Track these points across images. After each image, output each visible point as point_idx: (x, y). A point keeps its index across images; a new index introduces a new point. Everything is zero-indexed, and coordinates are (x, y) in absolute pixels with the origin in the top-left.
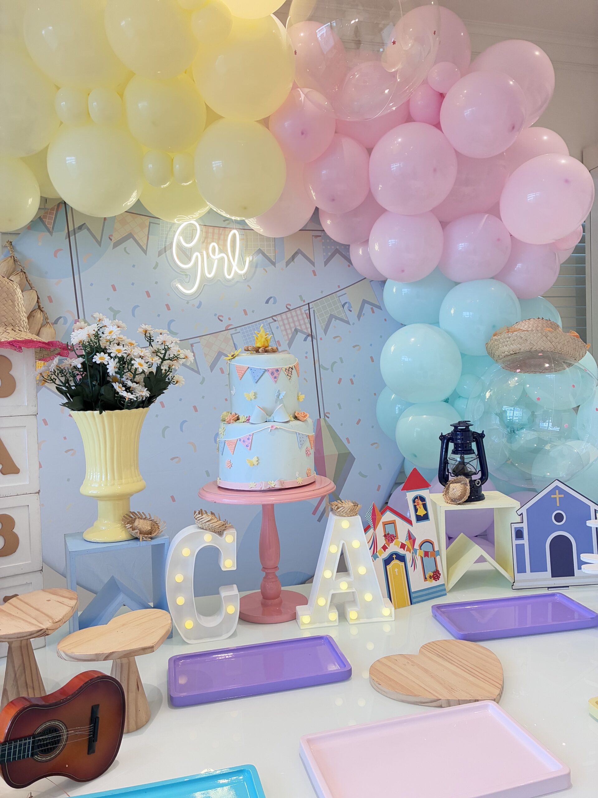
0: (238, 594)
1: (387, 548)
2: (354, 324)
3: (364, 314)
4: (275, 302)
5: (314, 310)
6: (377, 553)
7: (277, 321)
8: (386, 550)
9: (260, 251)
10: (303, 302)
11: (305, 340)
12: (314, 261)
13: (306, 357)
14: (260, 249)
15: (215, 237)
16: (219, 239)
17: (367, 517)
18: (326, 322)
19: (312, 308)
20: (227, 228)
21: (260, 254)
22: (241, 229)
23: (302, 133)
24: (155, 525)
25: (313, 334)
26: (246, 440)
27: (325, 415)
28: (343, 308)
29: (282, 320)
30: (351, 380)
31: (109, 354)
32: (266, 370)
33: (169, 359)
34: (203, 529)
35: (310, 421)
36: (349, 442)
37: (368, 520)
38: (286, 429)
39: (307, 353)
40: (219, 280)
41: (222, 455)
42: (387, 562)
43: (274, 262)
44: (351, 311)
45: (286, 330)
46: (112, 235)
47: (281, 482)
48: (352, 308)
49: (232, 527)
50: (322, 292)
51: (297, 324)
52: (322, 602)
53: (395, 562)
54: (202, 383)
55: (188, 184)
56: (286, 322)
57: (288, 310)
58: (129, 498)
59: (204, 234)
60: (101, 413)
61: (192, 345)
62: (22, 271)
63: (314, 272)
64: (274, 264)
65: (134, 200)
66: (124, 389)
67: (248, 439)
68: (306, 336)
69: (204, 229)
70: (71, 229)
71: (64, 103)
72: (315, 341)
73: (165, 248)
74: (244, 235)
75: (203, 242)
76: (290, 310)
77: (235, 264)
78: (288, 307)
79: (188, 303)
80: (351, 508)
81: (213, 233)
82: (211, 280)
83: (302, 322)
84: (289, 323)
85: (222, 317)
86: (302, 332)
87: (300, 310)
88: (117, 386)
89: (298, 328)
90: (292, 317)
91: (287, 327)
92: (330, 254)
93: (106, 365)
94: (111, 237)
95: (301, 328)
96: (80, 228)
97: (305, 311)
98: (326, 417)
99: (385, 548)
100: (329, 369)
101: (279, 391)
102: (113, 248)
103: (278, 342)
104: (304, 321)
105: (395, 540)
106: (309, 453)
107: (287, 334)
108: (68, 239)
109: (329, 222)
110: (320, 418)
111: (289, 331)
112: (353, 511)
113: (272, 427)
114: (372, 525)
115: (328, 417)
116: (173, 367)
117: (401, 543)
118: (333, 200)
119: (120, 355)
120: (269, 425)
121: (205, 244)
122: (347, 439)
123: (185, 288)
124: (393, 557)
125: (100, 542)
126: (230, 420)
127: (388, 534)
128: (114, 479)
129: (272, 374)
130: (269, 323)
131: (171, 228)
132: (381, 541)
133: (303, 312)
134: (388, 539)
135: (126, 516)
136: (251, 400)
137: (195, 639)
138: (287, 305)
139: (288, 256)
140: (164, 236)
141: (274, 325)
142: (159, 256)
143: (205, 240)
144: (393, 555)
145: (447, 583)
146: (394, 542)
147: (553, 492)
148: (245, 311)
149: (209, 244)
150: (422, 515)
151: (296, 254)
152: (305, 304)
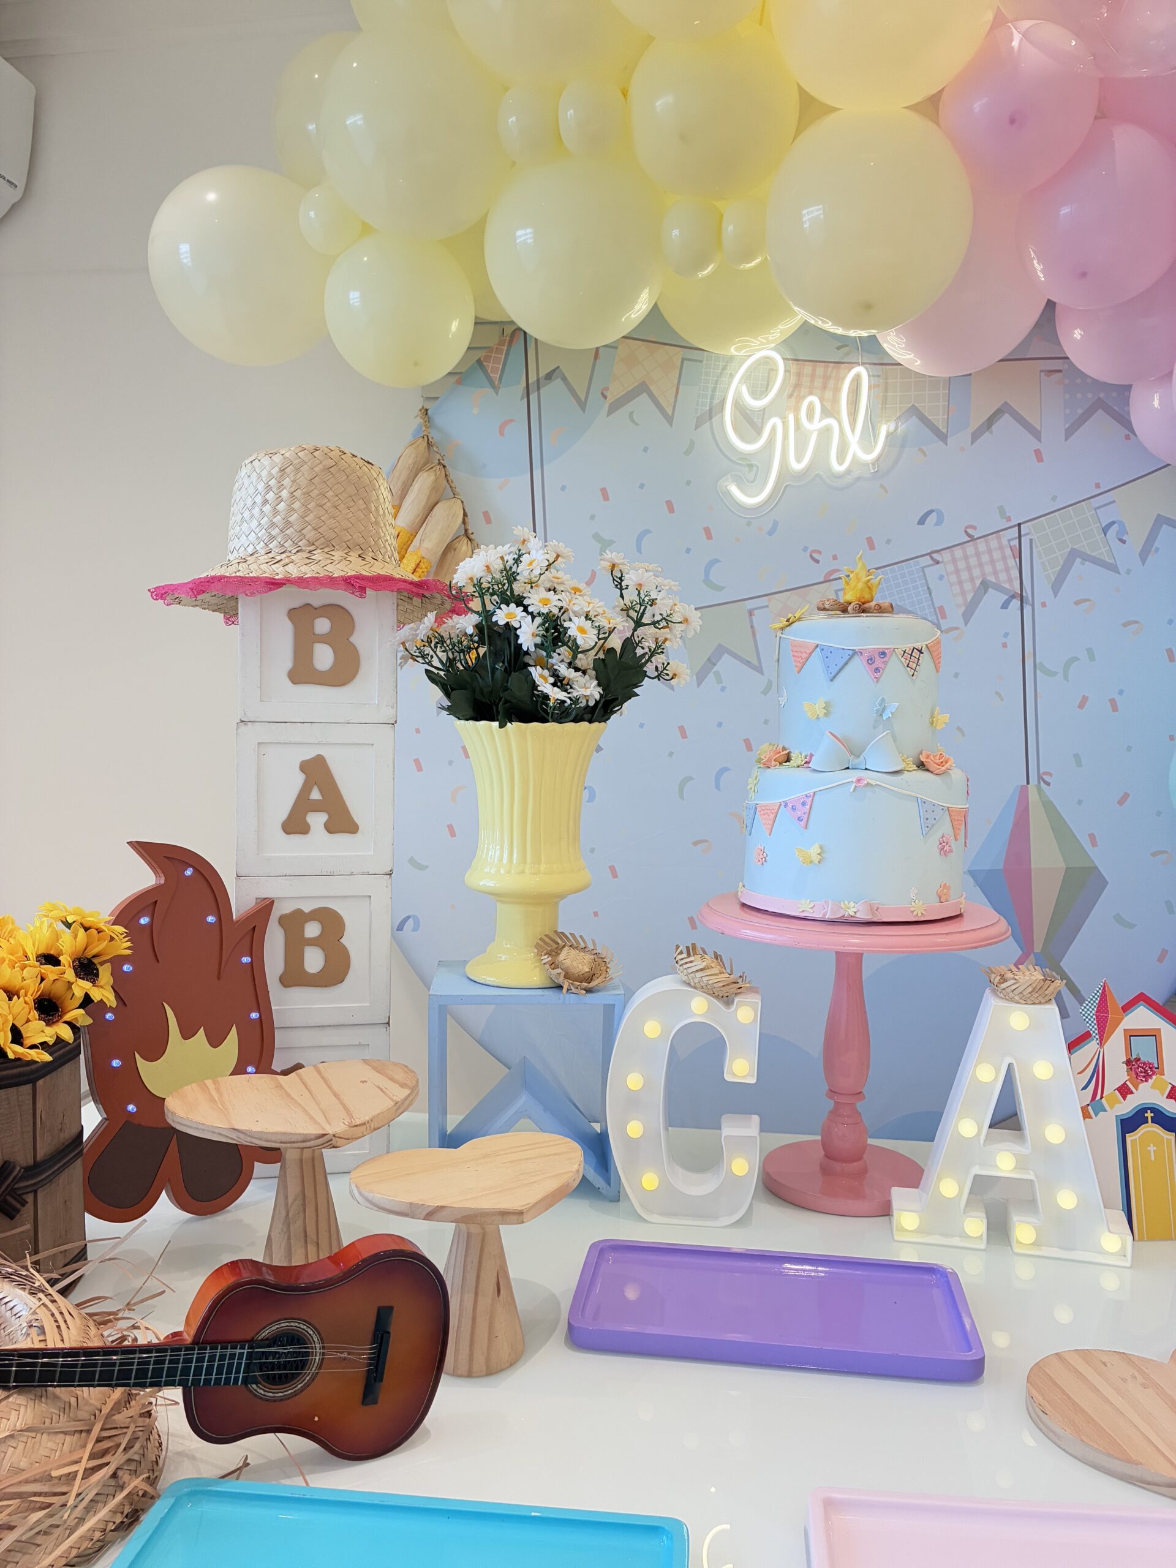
0: (756, 1137)
1: (1132, 1093)
2: (1128, 572)
3: (1157, 550)
4: (939, 522)
5: (1031, 540)
6: (1103, 1099)
7: (942, 562)
8: (1129, 1097)
9: (914, 411)
10: (1005, 520)
11: (1005, 606)
12: (1039, 429)
13: (1005, 645)
14: (913, 405)
15: (816, 384)
16: (824, 387)
17: (1083, 1013)
18: (1059, 568)
19: (1025, 535)
20: (843, 363)
21: (914, 417)
22: (874, 364)
23: (1012, 121)
24: (600, 964)
25: (1024, 594)
26: (799, 806)
27: (1040, 778)
28: (1103, 535)
29: (954, 561)
30: (1113, 702)
31: (526, 609)
32: (855, 653)
33: (654, 624)
34: (689, 984)
35: (957, 775)
36: (1094, 843)
37: (1087, 1020)
38: (893, 788)
39: (1006, 635)
40: (818, 475)
41: (750, 834)
42: (1129, 1125)
43: (943, 433)
44: (1124, 542)
45: (960, 582)
46: (607, 389)
47: (871, 906)
48: (1127, 534)
49: (753, 990)
50: (1054, 498)
51: (988, 569)
52: (949, 1188)
53: (1150, 1129)
54: (765, 692)
55: (753, 264)
56: (961, 565)
57: (969, 539)
58: (557, 903)
59: (793, 380)
60: (501, 726)
61: (751, 613)
62: (440, 463)
63: (1038, 454)
64: (943, 437)
65: (644, 307)
66: (552, 680)
67: (804, 804)
68: (1007, 597)
69: (793, 367)
70: (532, 379)
71: (514, 119)
72: (1027, 609)
73: (711, 410)
74: (879, 376)
75: (790, 396)
76: (972, 539)
78: (970, 531)
79: (749, 524)
80: (1034, 985)
81: (813, 376)
83: (1000, 566)
84: (969, 569)
85: (819, 552)
86: (998, 587)
87: (999, 538)
88: (536, 672)
89: (989, 578)
90: (978, 555)
91: (965, 575)
92: (1080, 411)
93: (516, 629)
94: (605, 393)
95: (997, 578)
96: (549, 376)
97: (1009, 541)
98: (1042, 783)
99: (1124, 1091)
100: (1058, 673)
101: (883, 700)
102: (609, 414)
103: (941, 609)
104: (1006, 564)
105: (1154, 1077)
106: (947, 848)
107: (963, 593)
108: (526, 400)
109: (1077, 334)
110: (1028, 783)
111: (968, 586)
112: (1040, 992)
113: (859, 781)
114: (1095, 1032)
115: (1048, 784)
116: (667, 644)
117: (1170, 1086)
118: (1084, 275)
119: (545, 610)
120: (852, 775)
121: (793, 399)
122: (1092, 837)
124: (1146, 1115)
125: (490, 983)
126: (769, 760)
127: (1138, 1060)
128: (525, 862)
129: (871, 661)
130: (923, 568)
131: (724, 368)
132: (1117, 1074)
133: (1005, 542)
134: (1135, 1071)
135: (545, 938)
136: (818, 718)
137: (661, 1214)
138: (968, 527)
139: (978, 419)
140: (711, 385)
141: (933, 572)
142: (697, 427)
143: (793, 392)
144: (1145, 1110)
146: (1150, 1081)
148: (870, 542)
149: (801, 398)
151: (998, 413)
152: (1010, 524)
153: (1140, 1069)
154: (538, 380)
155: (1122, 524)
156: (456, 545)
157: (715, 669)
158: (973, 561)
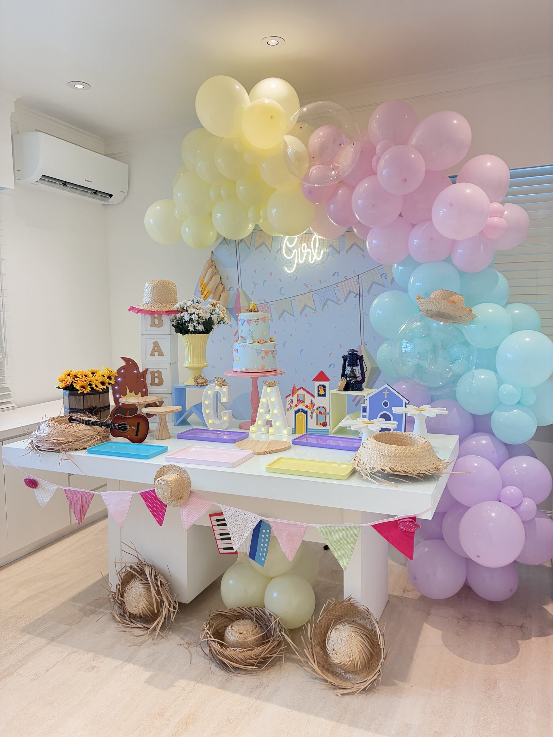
1: (298, 406)
2: (388, 287)
4: (338, 275)
5: (362, 279)
6: (292, 407)
7: (339, 286)
9: (331, 246)
11: (355, 297)
13: (355, 308)
14: (331, 244)
15: (306, 240)
16: (308, 240)
18: (369, 286)
20: (312, 233)
24: (205, 382)
25: (360, 294)
27: (364, 343)
28: (381, 277)
29: (342, 285)
34: (216, 384)
37: (289, 393)
39: (355, 305)
40: (307, 264)
44: (386, 279)
45: (344, 291)
48: (387, 276)
51: (351, 287)
52: (259, 422)
56: (344, 286)
58: (202, 369)
59: (300, 239)
61: (291, 301)
62: (215, 266)
63: (363, 255)
64: (339, 252)
65: (252, 227)
68: (355, 295)
69: (300, 236)
72: (361, 298)
73: (280, 248)
75: (300, 243)
76: (347, 279)
78: (346, 277)
79: (290, 278)
82: (303, 265)
83: (354, 286)
85: (307, 284)
86: (353, 292)
87: (353, 279)
89: (351, 290)
90: (348, 284)
91: (345, 289)
94: (254, 245)
95: (353, 290)
99: (296, 406)
102: (255, 250)
103: (339, 298)
107: (344, 294)
108: (235, 247)
110: (361, 345)
117: (306, 405)
119: (190, 313)
121: (300, 244)
123: (289, 270)
127: (300, 400)
129: (248, 322)
130: (334, 288)
132: (295, 402)
133: (355, 280)
135: (197, 376)
138: (346, 276)
139: (347, 247)
140: (280, 242)
141: (336, 289)
142: (277, 253)
144: (300, 409)
145: (331, 429)
146: (302, 404)
147: (384, 390)
148: (320, 281)
149: (302, 244)
150: (322, 394)
151: (353, 245)
152: (356, 275)
153: (300, 402)
154: (238, 242)
155: (386, 274)
156: (219, 286)
157: (283, 316)
158: (347, 285)
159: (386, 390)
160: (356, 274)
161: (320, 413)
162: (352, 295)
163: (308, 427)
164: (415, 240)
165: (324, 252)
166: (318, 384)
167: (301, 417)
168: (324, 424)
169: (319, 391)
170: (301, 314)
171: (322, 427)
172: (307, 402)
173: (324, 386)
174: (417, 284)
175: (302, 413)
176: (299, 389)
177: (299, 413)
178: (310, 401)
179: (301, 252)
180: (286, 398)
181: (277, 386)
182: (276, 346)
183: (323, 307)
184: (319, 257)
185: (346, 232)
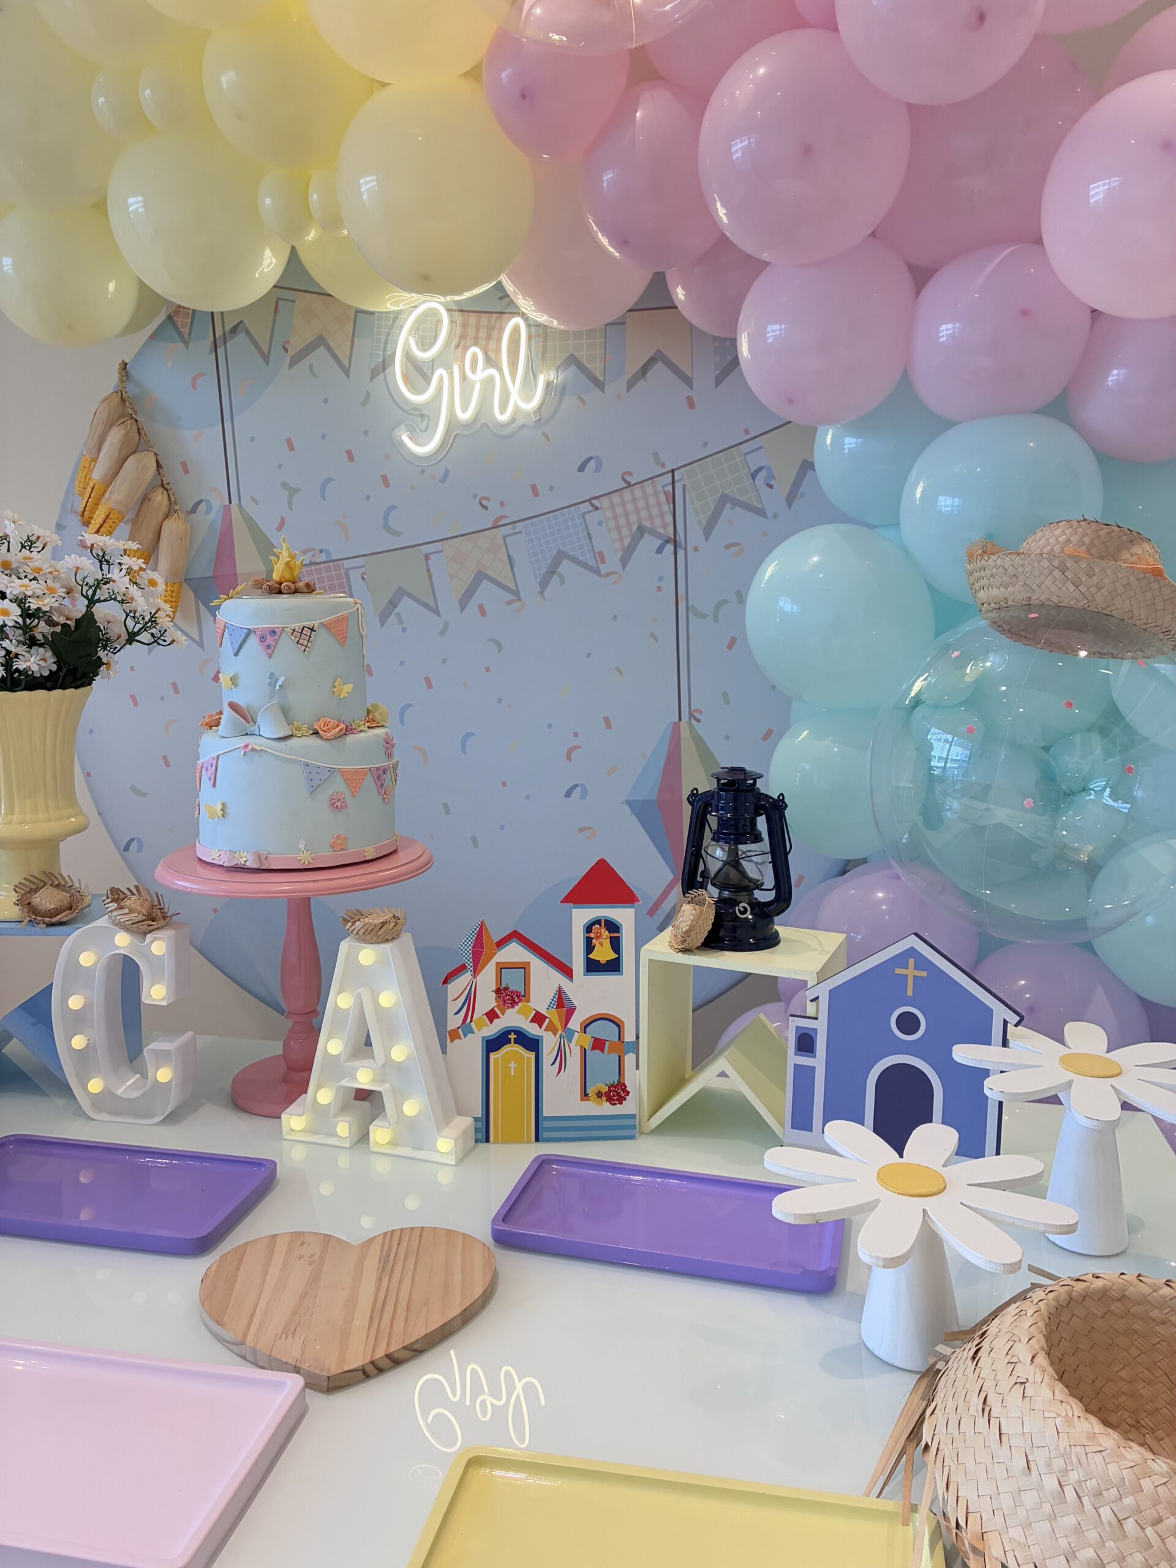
1: (498, 1017)
2: (775, 516)
3: (803, 495)
4: (598, 469)
5: (684, 486)
6: (472, 1023)
7: (601, 508)
8: (496, 1021)
9: (573, 360)
10: (660, 467)
11: (660, 550)
12: (690, 375)
13: (659, 589)
14: (572, 354)
15: (480, 335)
16: (489, 337)
18: (711, 512)
19: (680, 480)
20: (504, 313)
21: (573, 367)
25: (677, 539)
27: (691, 715)
28: (752, 481)
29: (612, 507)
37: (464, 954)
38: (276, 753)
39: (661, 579)
40: (483, 425)
42: (493, 1045)
43: (600, 381)
44: (771, 486)
45: (618, 528)
46: (288, 342)
48: (775, 479)
50: (705, 444)
51: (644, 514)
52: (324, 1097)
53: (512, 1049)
54: (443, 633)
56: (619, 511)
57: (626, 485)
58: (56, 844)
59: (459, 330)
61: (427, 558)
62: (132, 418)
63: (690, 401)
64: (600, 385)
68: (661, 542)
69: (459, 317)
70: (219, 333)
71: (102, 100)
72: (681, 553)
73: (384, 361)
75: (457, 347)
76: (629, 485)
77: (514, 390)
78: (627, 478)
79: (423, 472)
81: (478, 327)
82: (468, 425)
83: (655, 511)
84: (626, 514)
85: (487, 499)
86: (654, 533)
87: (643, 488)
89: (644, 524)
90: (634, 501)
91: (622, 521)
92: (729, 358)
94: (286, 346)
95: (652, 523)
96: (234, 330)
97: (663, 486)
98: (693, 719)
99: (492, 1016)
100: (709, 615)
101: (276, 671)
102: (291, 367)
103: (601, 554)
104: (660, 509)
105: (520, 1004)
106: (338, 804)
107: (621, 539)
108: (214, 354)
110: (680, 720)
111: (625, 532)
113: (246, 746)
114: (470, 965)
115: (698, 721)
117: (534, 1012)
120: (242, 741)
121: (460, 350)
123: (418, 444)
124: (510, 1036)
127: (506, 989)
129: (262, 639)
130: (584, 514)
131: (395, 320)
133: (660, 488)
134: (503, 998)
138: (625, 474)
139: (633, 368)
140: (383, 337)
141: (593, 518)
142: (372, 379)
143: (459, 343)
144: (509, 1032)
145: (646, 1113)
146: (517, 1008)
147: (900, 960)
148: (534, 489)
149: (466, 349)
150: (603, 960)
151: (652, 361)
152: (664, 470)
153: (508, 997)
154: (224, 334)
155: (769, 470)
156: (152, 496)
157: (397, 610)
158: (630, 507)
159: (911, 961)
160: (663, 466)
161: (599, 1044)
162: (650, 543)
163: (546, 1112)
164: (944, 327)
165: (548, 384)
166: (582, 915)
167: (513, 1065)
168: (617, 1093)
169: (589, 947)
170: (463, 603)
171: (606, 1109)
172: (541, 999)
173: (613, 927)
174: (946, 503)
175: (519, 1049)
176: (501, 943)
177: (506, 1049)
178: (550, 994)
179: (464, 378)
180: (445, 982)
181: (406, 938)
182: (393, 746)
183: (544, 584)
184: (528, 400)
185: (630, 311)
